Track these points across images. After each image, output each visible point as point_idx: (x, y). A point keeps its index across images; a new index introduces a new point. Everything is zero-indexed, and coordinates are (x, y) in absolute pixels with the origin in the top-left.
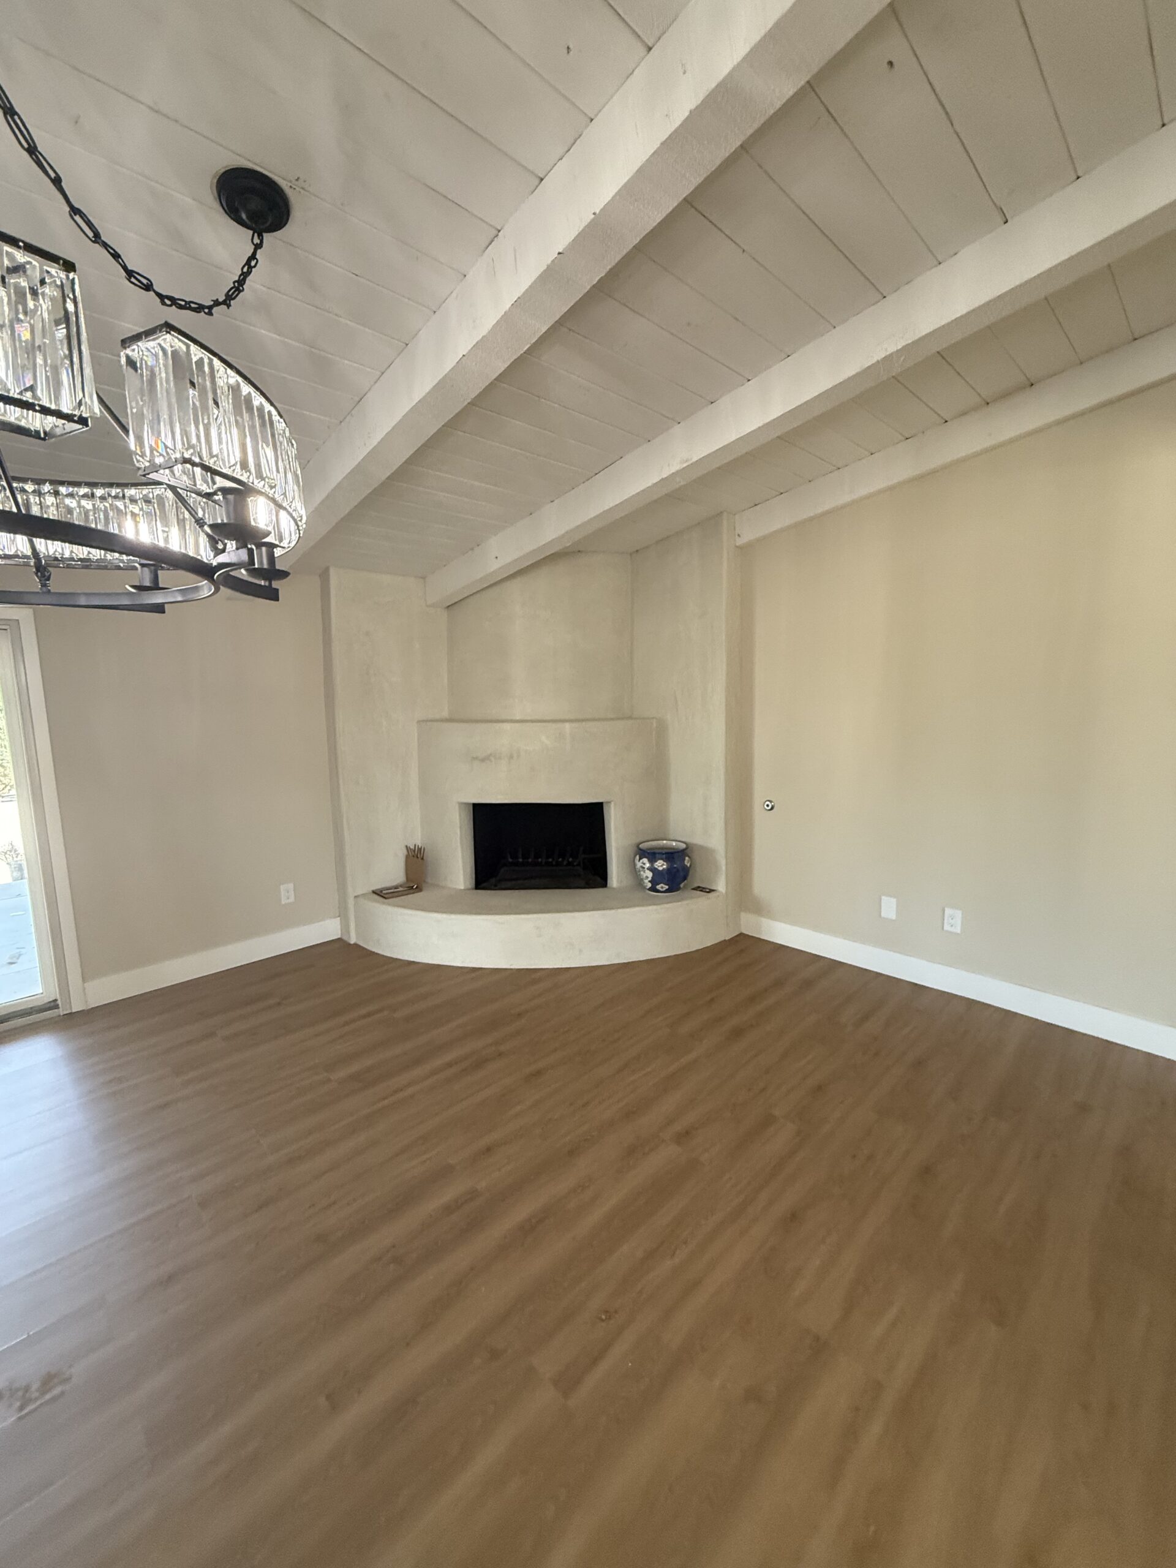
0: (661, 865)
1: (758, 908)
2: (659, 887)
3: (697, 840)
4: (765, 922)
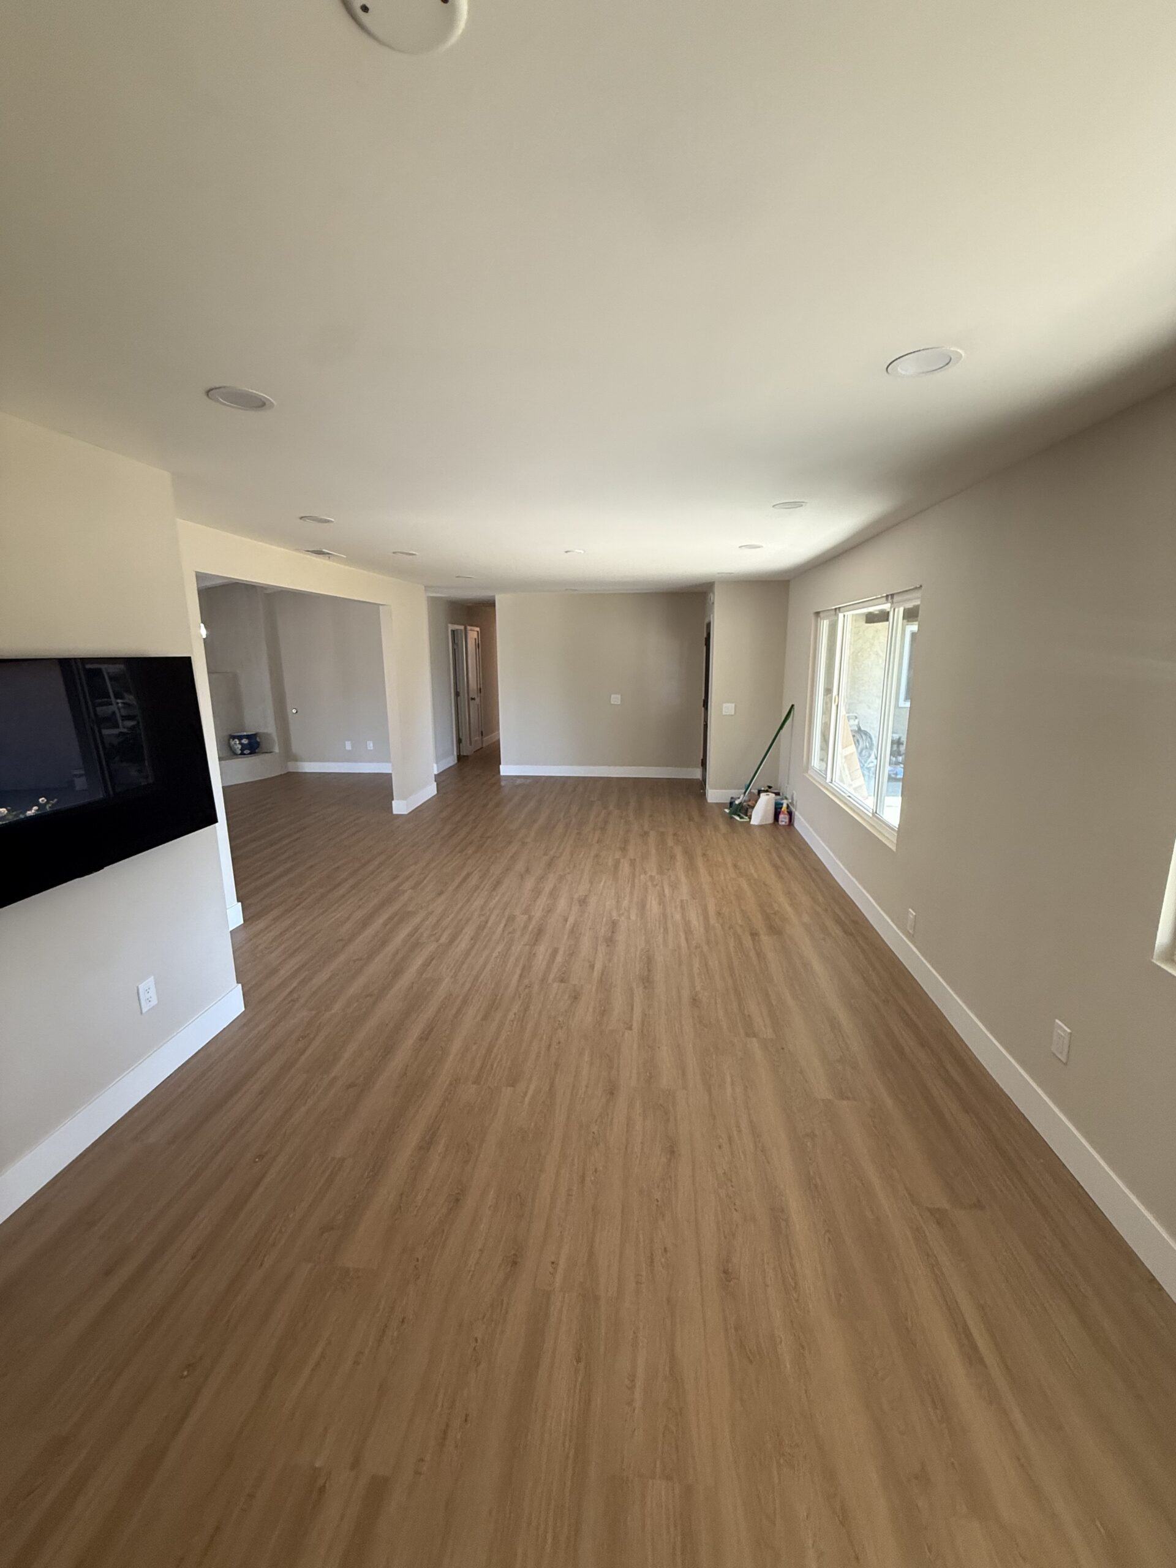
0: (245, 741)
1: (296, 759)
2: (245, 752)
3: (261, 730)
4: (299, 763)
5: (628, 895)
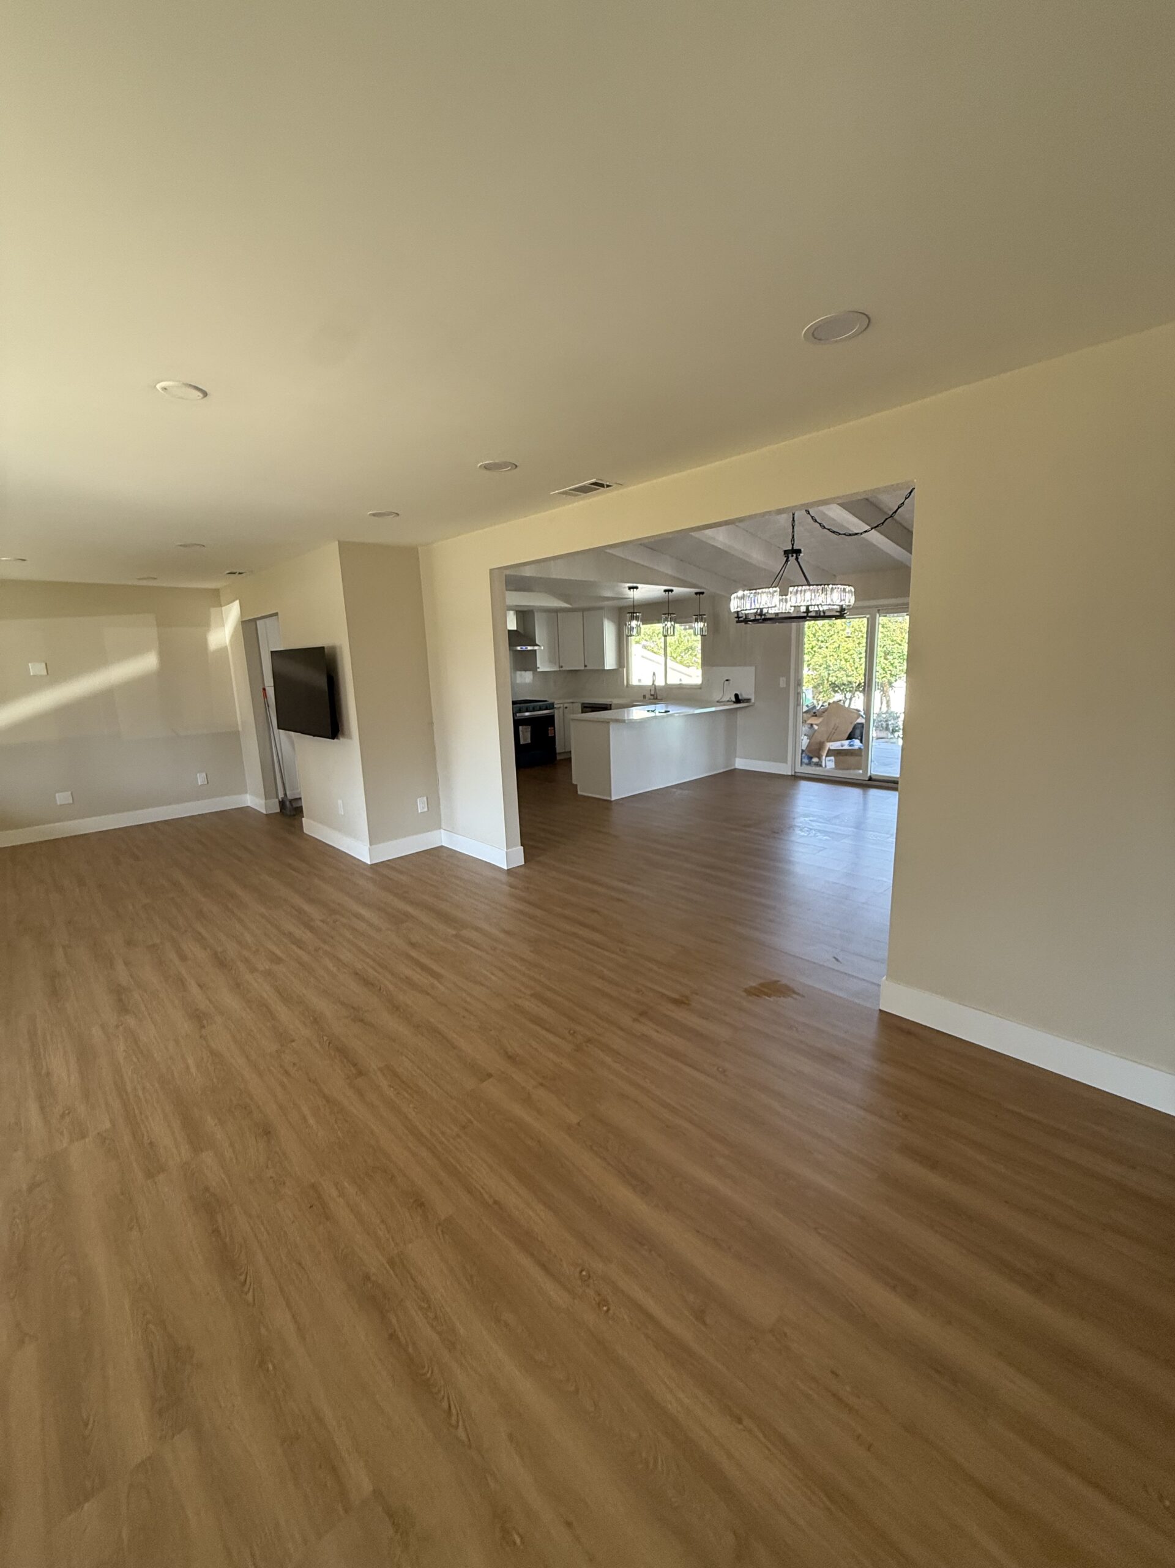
5: (122, 1061)
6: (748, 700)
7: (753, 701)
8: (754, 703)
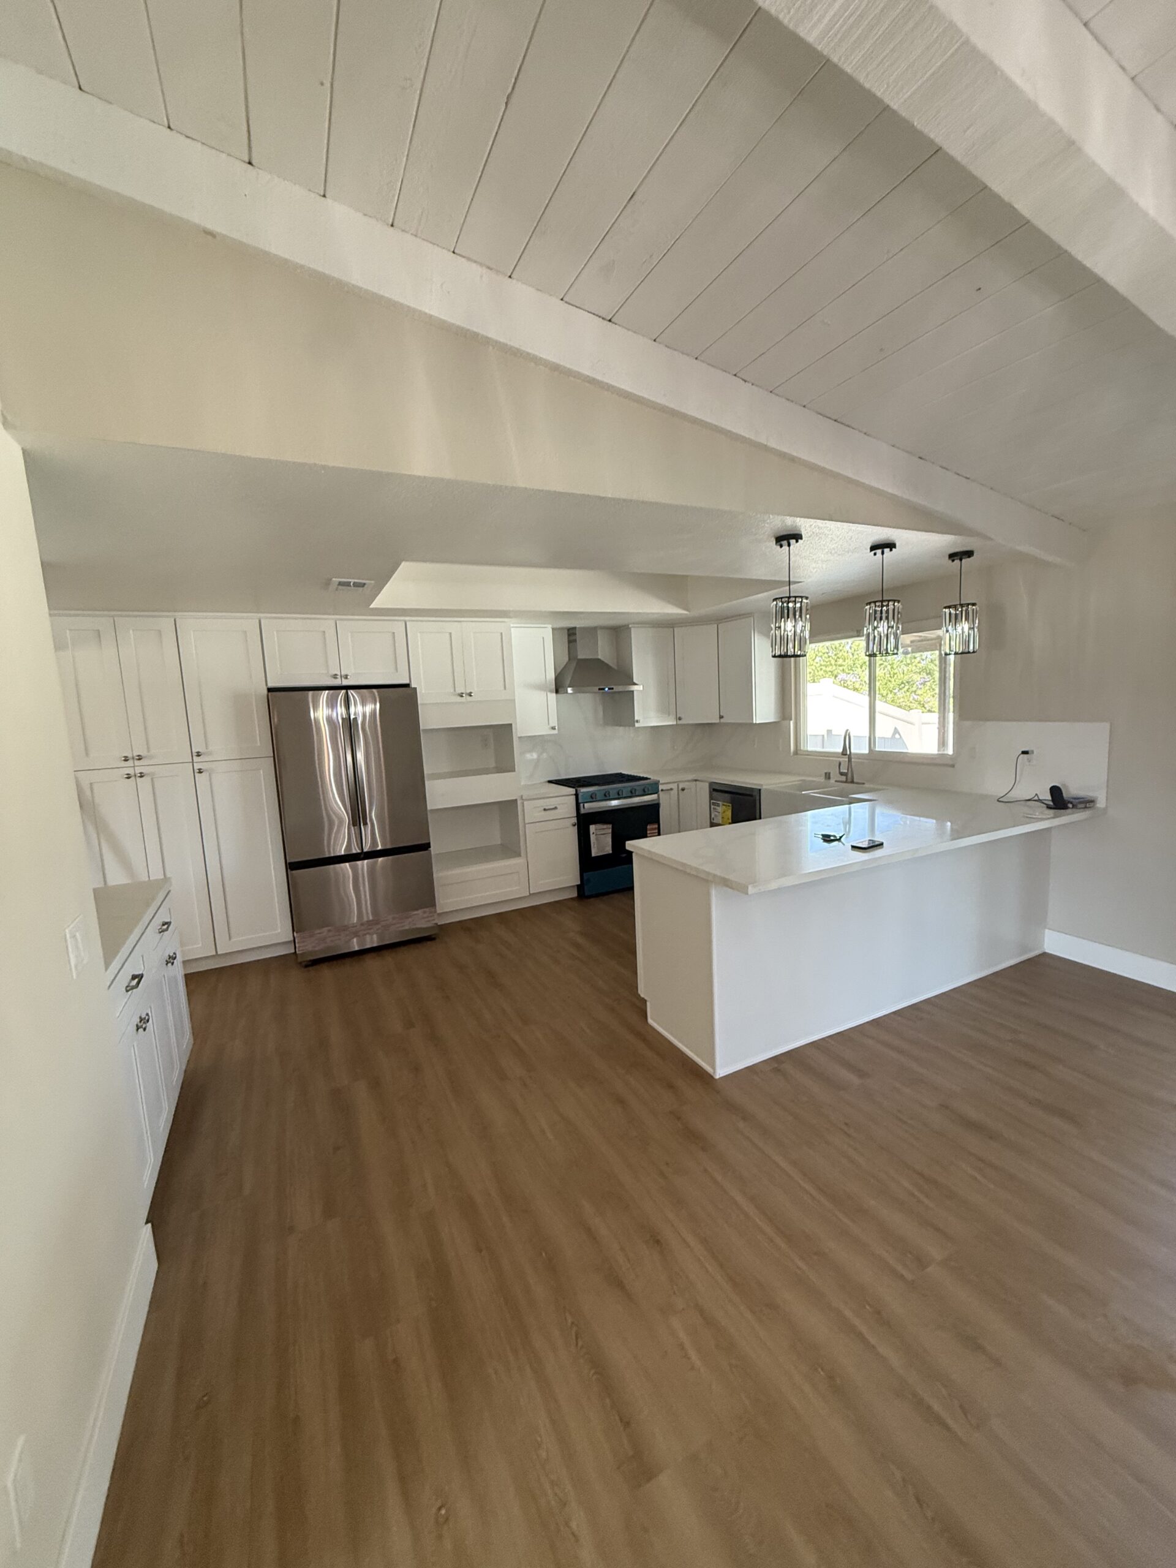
6: (1087, 803)
7: (1101, 803)
8: (1105, 809)
